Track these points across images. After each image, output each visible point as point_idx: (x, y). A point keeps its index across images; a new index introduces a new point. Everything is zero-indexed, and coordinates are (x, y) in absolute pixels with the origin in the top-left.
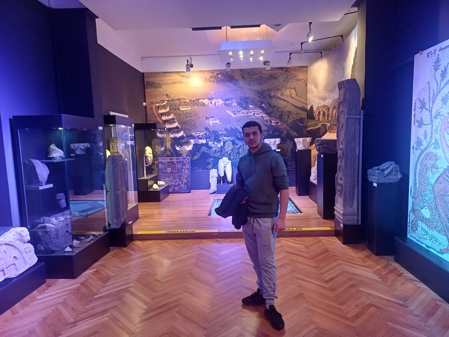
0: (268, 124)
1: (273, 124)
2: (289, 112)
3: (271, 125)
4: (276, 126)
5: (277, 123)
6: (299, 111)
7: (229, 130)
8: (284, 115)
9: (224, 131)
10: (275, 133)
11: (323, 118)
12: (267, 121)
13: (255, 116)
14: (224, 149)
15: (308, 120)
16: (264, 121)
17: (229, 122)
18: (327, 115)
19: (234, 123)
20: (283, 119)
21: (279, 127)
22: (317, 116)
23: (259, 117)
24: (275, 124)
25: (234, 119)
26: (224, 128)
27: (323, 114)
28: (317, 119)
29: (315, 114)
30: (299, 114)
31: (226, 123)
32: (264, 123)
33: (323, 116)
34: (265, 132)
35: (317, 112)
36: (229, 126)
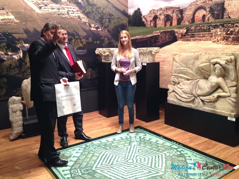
0: (87, 28)
1: (93, 29)
2: (110, 15)
3: (90, 30)
4: (96, 32)
5: (97, 28)
6: (121, 15)
7: (32, 32)
8: (105, 19)
9: (24, 33)
10: (95, 42)
11: (165, 24)
12: (86, 24)
13: (70, 15)
14: (25, 63)
15: (129, 28)
16: (82, 23)
17: (30, 19)
18: (176, 20)
19: (39, 22)
20: (104, 23)
21: (100, 34)
22: (151, 21)
23: (75, 18)
24: (95, 29)
25: (38, 16)
26: (23, 29)
27: (166, 18)
28: (151, 25)
29: (146, 20)
30: (120, 19)
31: (26, 21)
32: (82, 27)
33: (165, 21)
34: (83, 39)
35: (149, 16)
36: (31, 27)
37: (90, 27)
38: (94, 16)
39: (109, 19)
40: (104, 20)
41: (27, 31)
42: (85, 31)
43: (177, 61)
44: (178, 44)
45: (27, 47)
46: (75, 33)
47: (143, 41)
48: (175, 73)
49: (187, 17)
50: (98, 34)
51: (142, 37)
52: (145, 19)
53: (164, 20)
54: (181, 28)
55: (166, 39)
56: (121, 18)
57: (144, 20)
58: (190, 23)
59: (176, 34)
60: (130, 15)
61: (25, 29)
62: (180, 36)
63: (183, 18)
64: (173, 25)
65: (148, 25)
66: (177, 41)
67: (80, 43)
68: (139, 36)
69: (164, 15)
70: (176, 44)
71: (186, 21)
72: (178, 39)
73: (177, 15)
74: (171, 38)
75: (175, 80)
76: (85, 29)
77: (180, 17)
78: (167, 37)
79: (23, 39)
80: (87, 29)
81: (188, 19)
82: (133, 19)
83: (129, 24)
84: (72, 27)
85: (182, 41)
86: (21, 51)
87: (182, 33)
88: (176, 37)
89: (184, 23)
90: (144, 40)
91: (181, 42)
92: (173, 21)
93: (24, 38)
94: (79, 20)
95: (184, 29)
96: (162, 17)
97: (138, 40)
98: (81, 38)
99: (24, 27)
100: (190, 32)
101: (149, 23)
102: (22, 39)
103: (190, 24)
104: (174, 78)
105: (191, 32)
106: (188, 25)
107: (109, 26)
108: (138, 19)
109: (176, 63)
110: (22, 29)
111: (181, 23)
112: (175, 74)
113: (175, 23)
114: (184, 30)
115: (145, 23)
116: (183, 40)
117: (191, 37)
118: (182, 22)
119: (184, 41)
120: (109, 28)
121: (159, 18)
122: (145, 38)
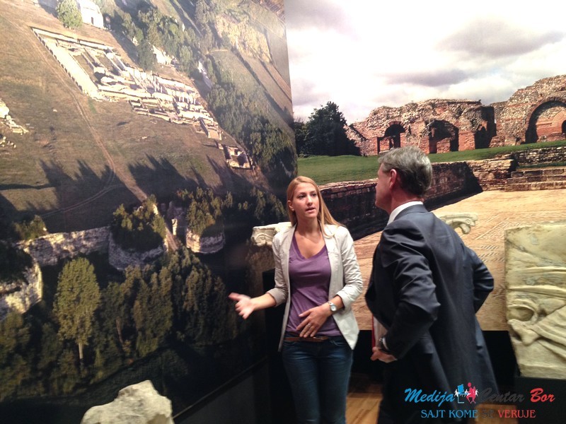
0: (221, 161)
1: (234, 164)
2: (263, 121)
3: (227, 165)
5: (241, 160)
7: (74, 178)
8: (255, 132)
9: (45, 186)
10: (240, 205)
11: (430, 146)
12: (218, 147)
13: (180, 115)
14: (53, 323)
15: (299, 159)
16: (209, 143)
17: (67, 124)
18: (472, 134)
19: (97, 138)
20: (253, 144)
21: (247, 179)
22: (379, 139)
23: (194, 124)
24: (237, 165)
25: (93, 109)
26: (44, 164)
27: (433, 131)
28: (379, 150)
29: (361, 136)
30: (281, 132)
31: (52, 129)
32: (210, 157)
33: (431, 139)
34: (215, 197)
35: (371, 126)
36: (69, 157)
37: (228, 157)
38: (232, 122)
39: (262, 131)
40: (253, 136)
41: (55, 177)
42: (218, 170)
43: (527, 248)
44: (487, 200)
45: (58, 246)
46: (196, 180)
47: (353, 195)
48: (520, 284)
49: (510, 127)
50: (243, 179)
51: (349, 184)
52: (357, 132)
53: (427, 136)
54: (491, 156)
55: (439, 189)
56: (283, 131)
57: (352, 136)
58: (523, 143)
59: (476, 174)
60: (302, 124)
61: (49, 164)
62: (491, 177)
63: (495, 130)
64: (460, 148)
65: (368, 152)
66: (482, 191)
67: (208, 214)
68: (340, 183)
69: (427, 123)
70: (477, 201)
71: (506, 137)
72: (485, 186)
73: (472, 122)
74: (457, 185)
75: (525, 303)
76: (216, 164)
77: (483, 127)
78: (442, 182)
79: (42, 212)
80: (222, 166)
81: (515, 133)
82: (310, 135)
83: (297, 148)
84: (188, 158)
85: (498, 191)
86: (37, 268)
87: (498, 170)
88: (476, 179)
89: (501, 144)
90: (358, 192)
91: (498, 193)
92: (460, 138)
93: (48, 208)
94: (202, 132)
95: (503, 157)
96: (420, 127)
97: (336, 193)
98: (211, 193)
99: (46, 159)
100: (524, 167)
101: (374, 144)
102: (39, 213)
103: (523, 145)
104: (520, 297)
105: (527, 165)
106: (514, 149)
107: (263, 154)
108: (332, 132)
109: (525, 254)
110: (38, 166)
111: (490, 142)
112: (525, 287)
113: (467, 142)
114: (503, 162)
115: (357, 146)
116: (501, 189)
117: (529, 180)
118: (494, 139)
119: (508, 190)
120: (264, 161)
121: (407, 131)
122: (361, 188)
